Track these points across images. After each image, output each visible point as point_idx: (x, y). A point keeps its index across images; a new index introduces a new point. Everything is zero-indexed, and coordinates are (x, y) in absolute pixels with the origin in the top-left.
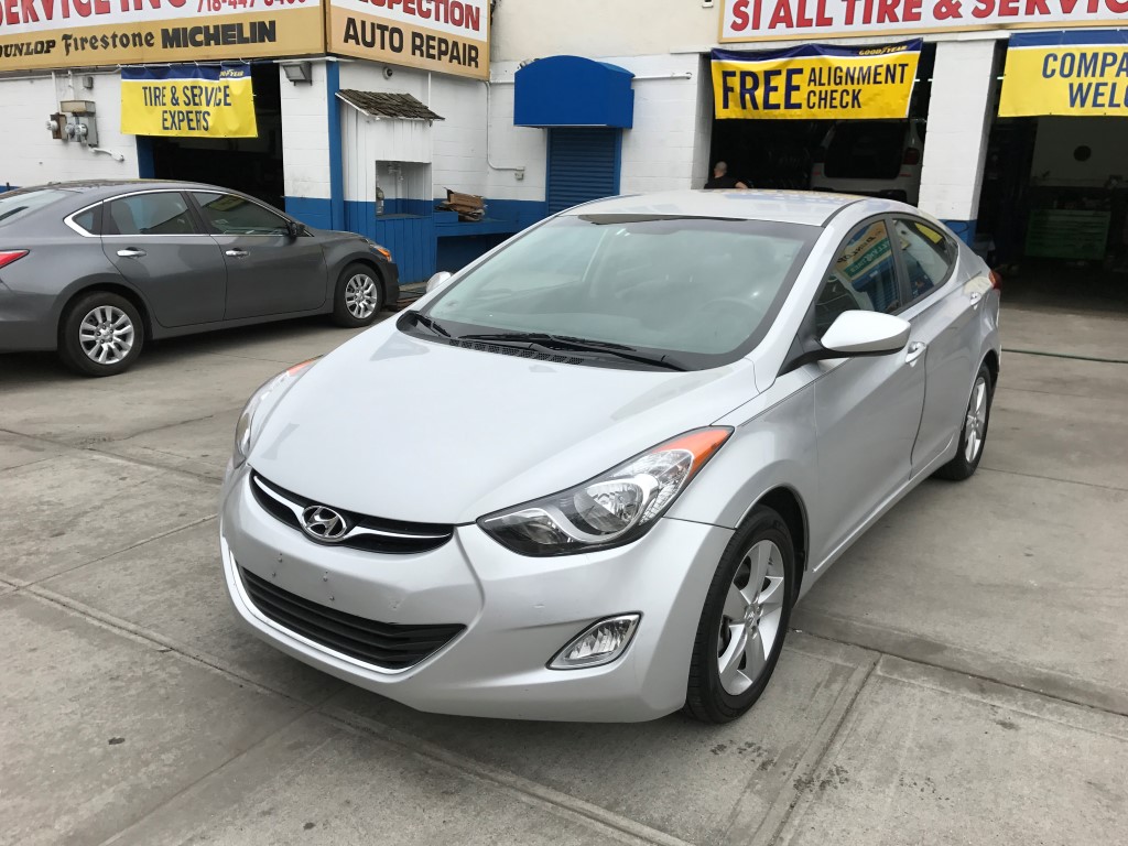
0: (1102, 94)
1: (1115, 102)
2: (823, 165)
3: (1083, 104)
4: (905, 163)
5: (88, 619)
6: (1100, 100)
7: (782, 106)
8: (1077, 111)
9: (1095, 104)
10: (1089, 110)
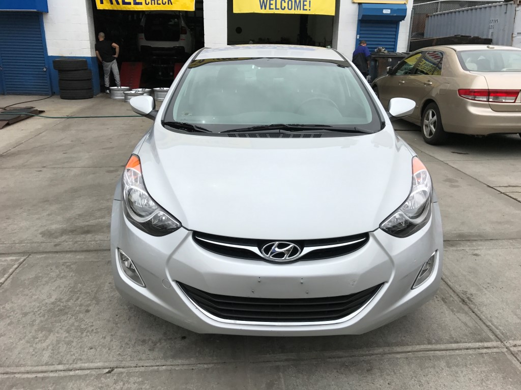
0: (272, 4)
1: (277, 8)
2: (143, 34)
3: (265, 9)
4: (182, 34)
5: (17, 376)
6: (272, 7)
7: (132, 3)
8: (263, 11)
9: (270, 9)
10: (267, 11)
